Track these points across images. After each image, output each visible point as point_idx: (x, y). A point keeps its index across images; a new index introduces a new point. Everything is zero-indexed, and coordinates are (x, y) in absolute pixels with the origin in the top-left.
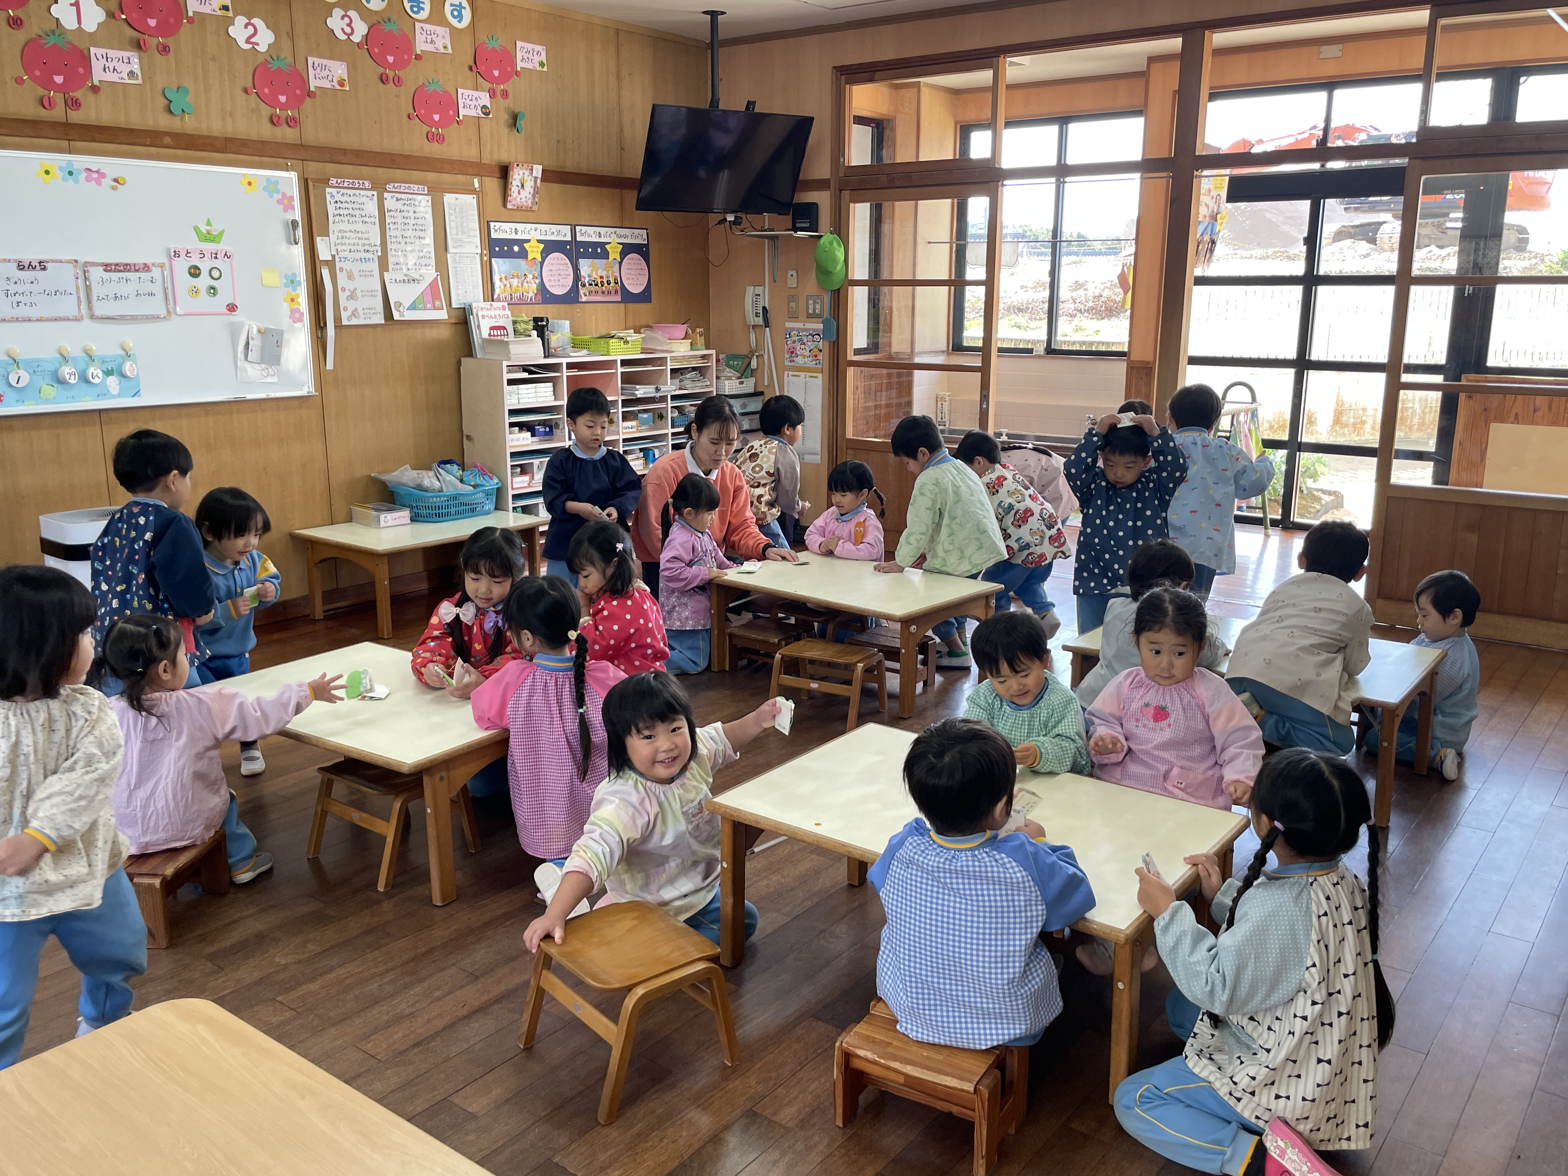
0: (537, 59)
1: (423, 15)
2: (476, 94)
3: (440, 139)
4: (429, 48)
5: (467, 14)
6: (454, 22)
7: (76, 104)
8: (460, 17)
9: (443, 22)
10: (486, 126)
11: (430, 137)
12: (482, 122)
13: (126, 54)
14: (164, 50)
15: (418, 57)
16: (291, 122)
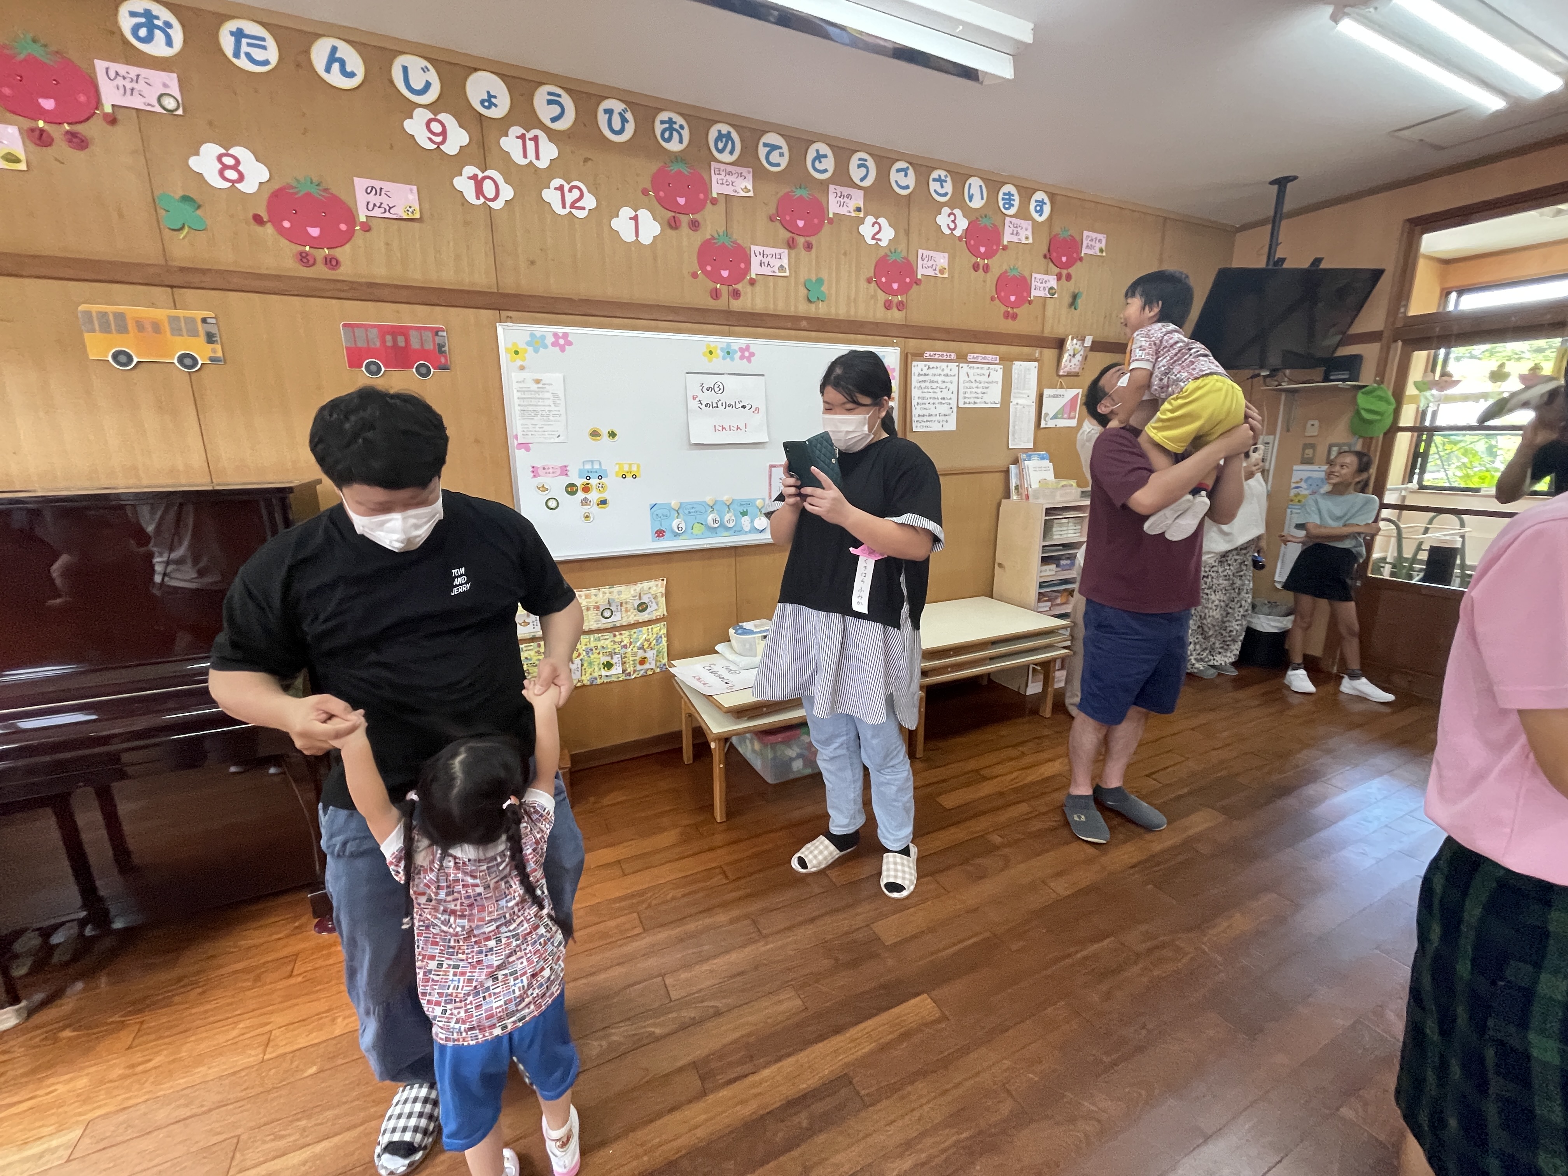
0: (1098, 246)
1: (1013, 211)
2: (1046, 277)
3: (1014, 317)
4: (1015, 239)
5: (1047, 209)
6: (1036, 216)
7: (736, 294)
8: (1040, 212)
9: (1026, 216)
10: (1050, 304)
11: (1007, 315)
12: (1048, 301)
13: (778, 251)
14: (809, 247)
15: (1005, 248)
16: (901, 306)
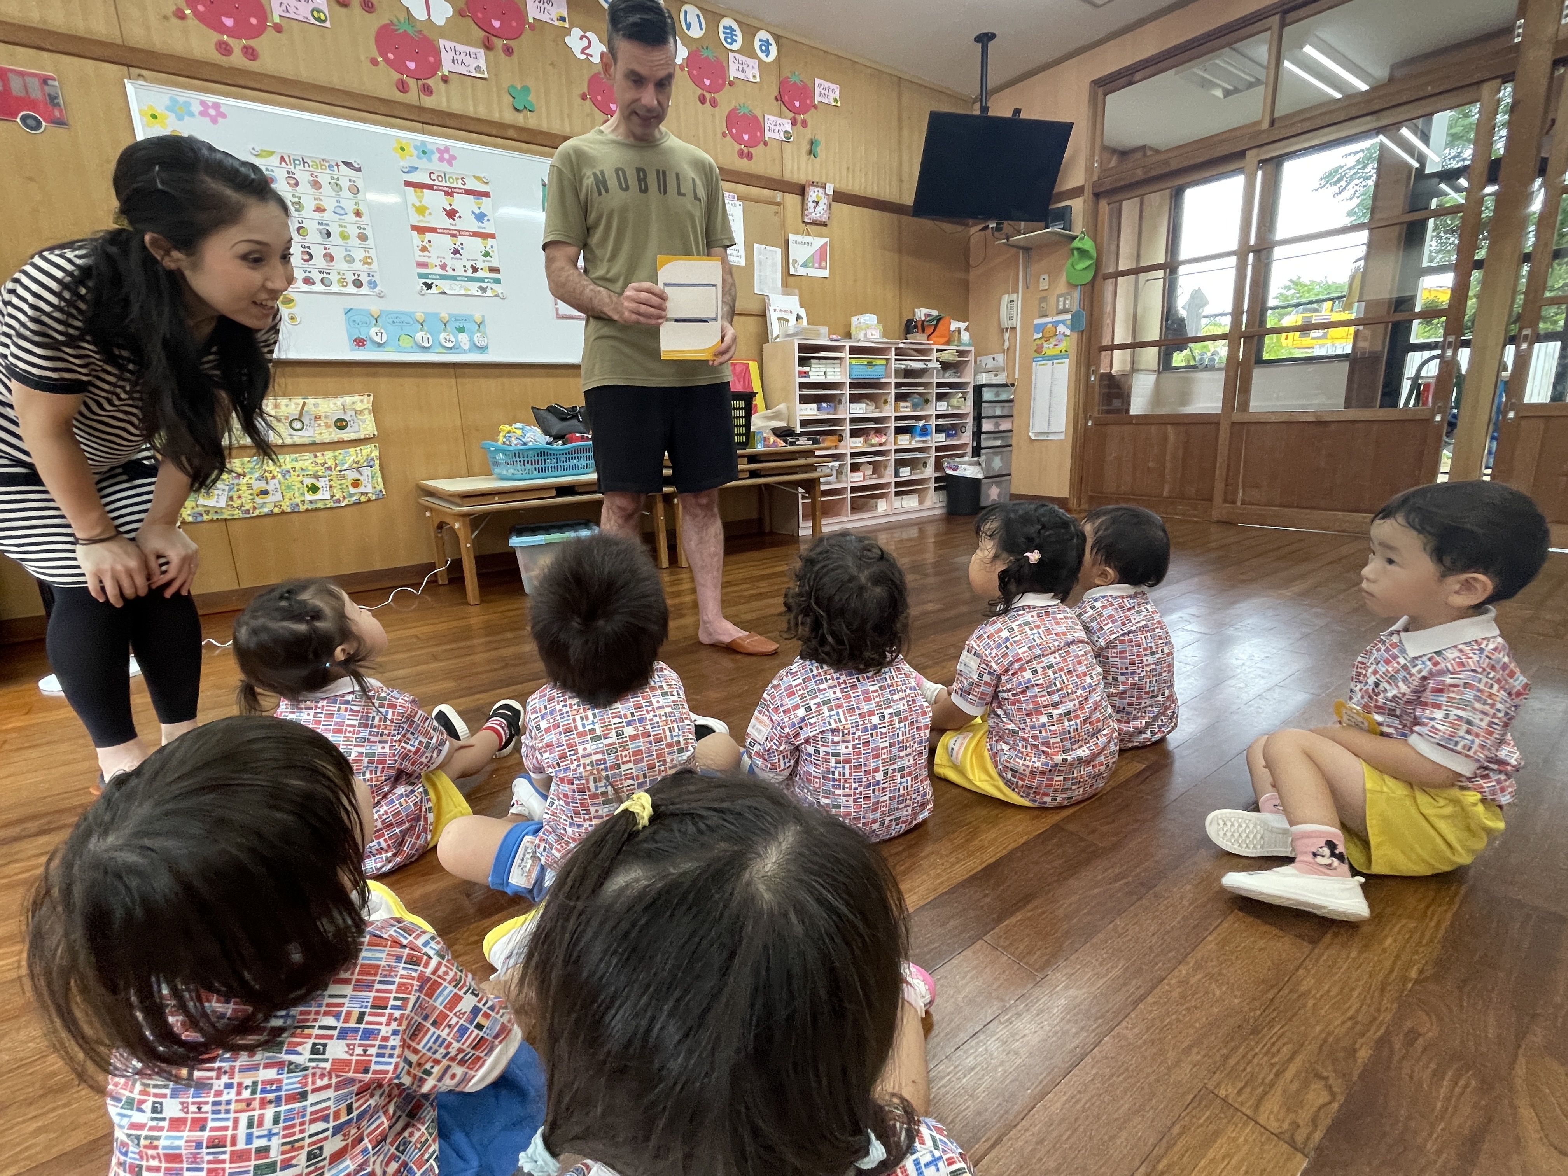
0: (832, 95)
1: (736, 46)
2: (780, 120)
3: (750, 157)
4: (741, 76)
5: (773, 50)
6: (762, 56)
7: (428, 90)
8: (767, 52)
9: (753, 55)
10: (787, 148)
11: (741, 154)
12: (785, 145)
13: (473, 50)
14: (508, 51)
15: (731, 84)
